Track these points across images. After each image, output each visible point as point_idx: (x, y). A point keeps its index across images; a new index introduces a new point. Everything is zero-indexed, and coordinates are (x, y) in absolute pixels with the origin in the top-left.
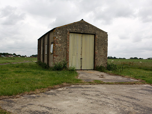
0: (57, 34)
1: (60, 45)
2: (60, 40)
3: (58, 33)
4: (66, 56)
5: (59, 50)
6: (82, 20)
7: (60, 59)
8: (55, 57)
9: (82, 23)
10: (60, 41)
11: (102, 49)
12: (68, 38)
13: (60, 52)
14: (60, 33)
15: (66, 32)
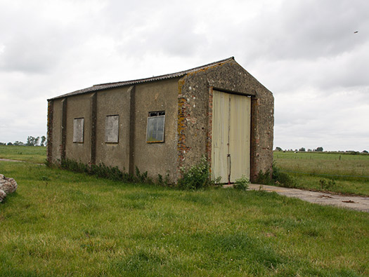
0: (188, 91)
1: (194, 120)
2: (194, 106)
3: (190, 88)
4: (204, 148)
5: (192, 133)
6: (233, 58)
7: (195, 157)
8: (184, 152)
9: (233, 67)
10: (194, 110)
11: (265, 132)
12: (210, 104)
13: (195, 138)
14: (194, 89)
15: (205, 87)
